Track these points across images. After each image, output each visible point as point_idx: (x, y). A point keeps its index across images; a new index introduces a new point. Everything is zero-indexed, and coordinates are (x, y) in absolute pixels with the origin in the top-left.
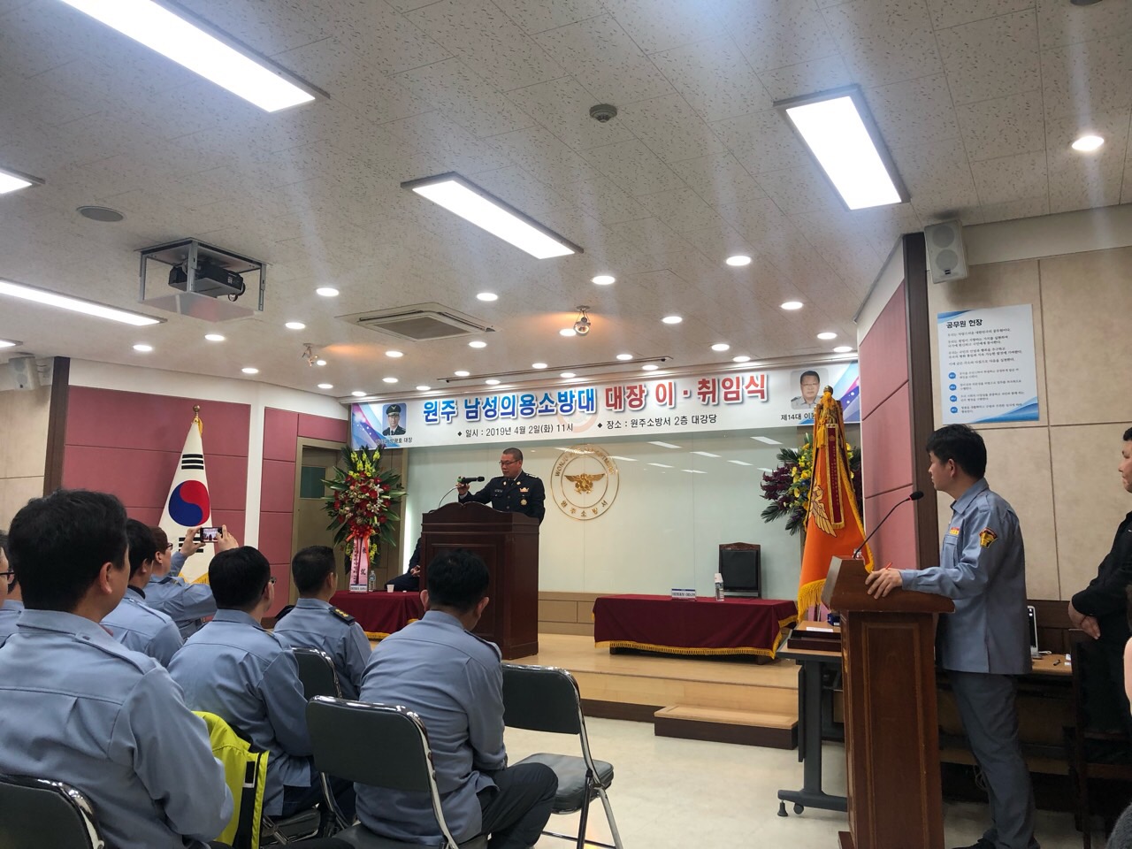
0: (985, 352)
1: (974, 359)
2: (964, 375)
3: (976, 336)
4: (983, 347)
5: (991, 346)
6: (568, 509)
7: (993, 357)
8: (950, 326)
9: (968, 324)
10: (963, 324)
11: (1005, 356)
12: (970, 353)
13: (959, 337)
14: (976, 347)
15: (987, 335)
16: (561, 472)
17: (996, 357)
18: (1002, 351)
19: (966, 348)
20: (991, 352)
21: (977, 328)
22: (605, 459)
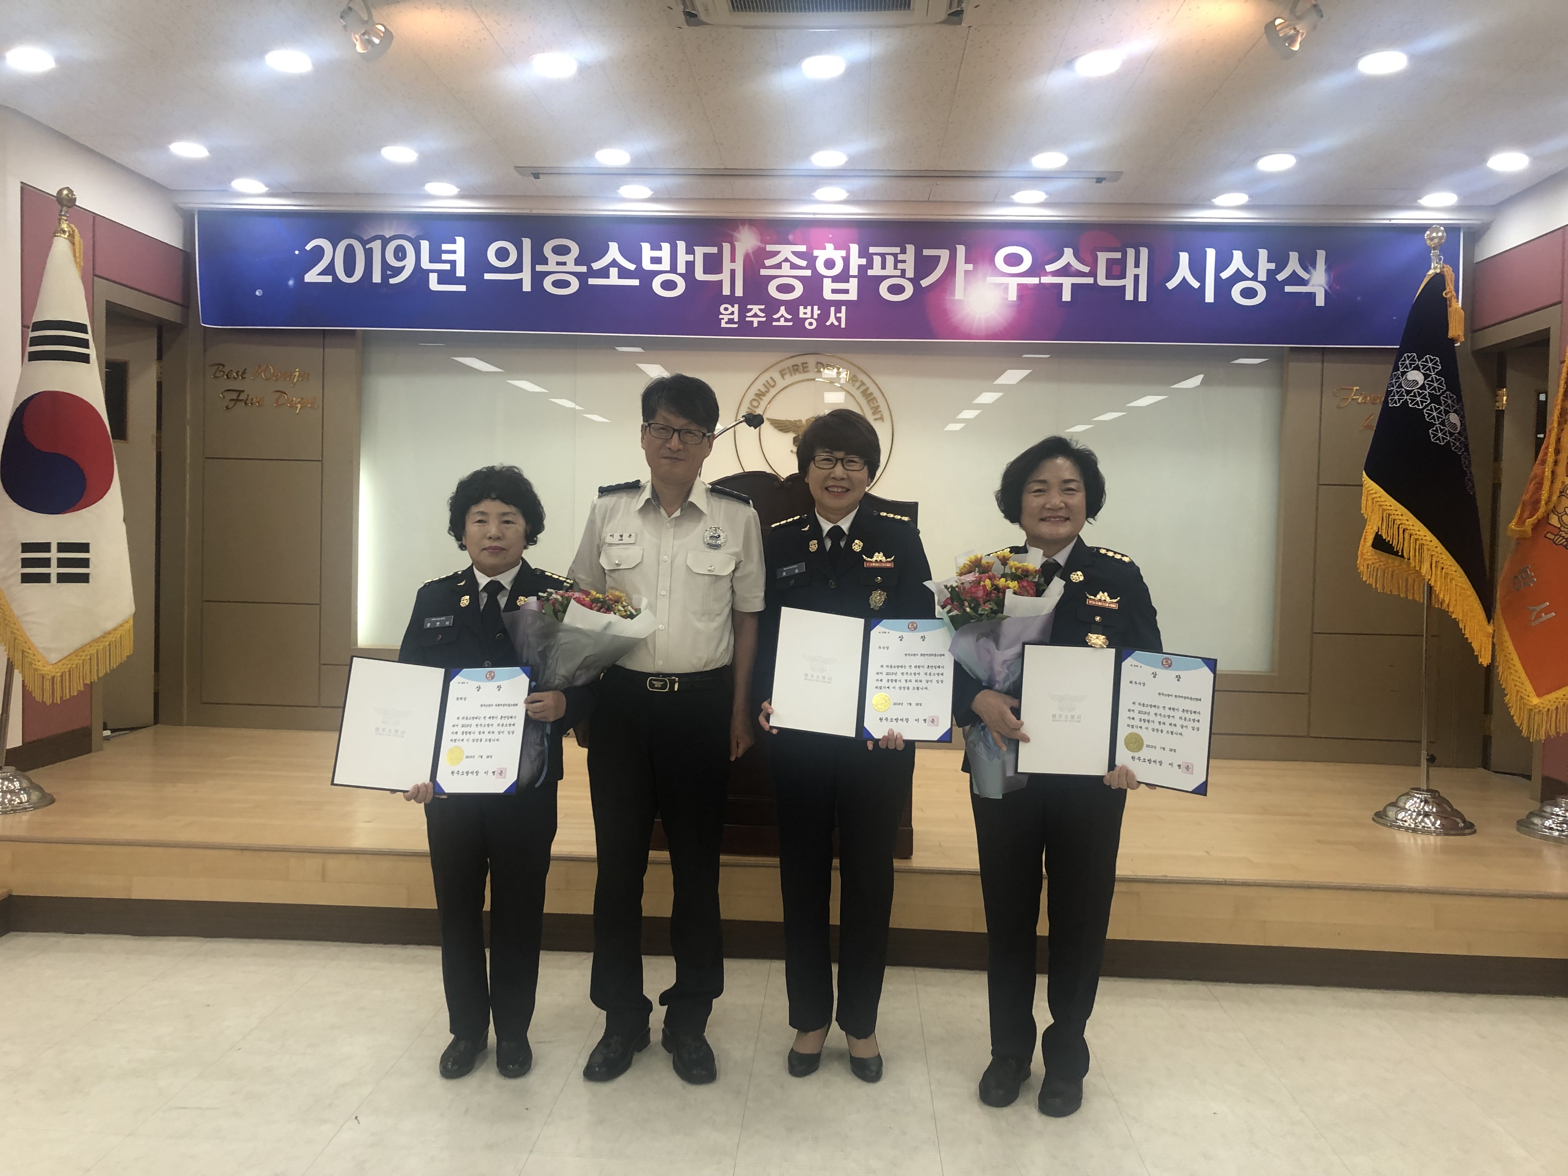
16: (759, 411)
22: (863, 388)
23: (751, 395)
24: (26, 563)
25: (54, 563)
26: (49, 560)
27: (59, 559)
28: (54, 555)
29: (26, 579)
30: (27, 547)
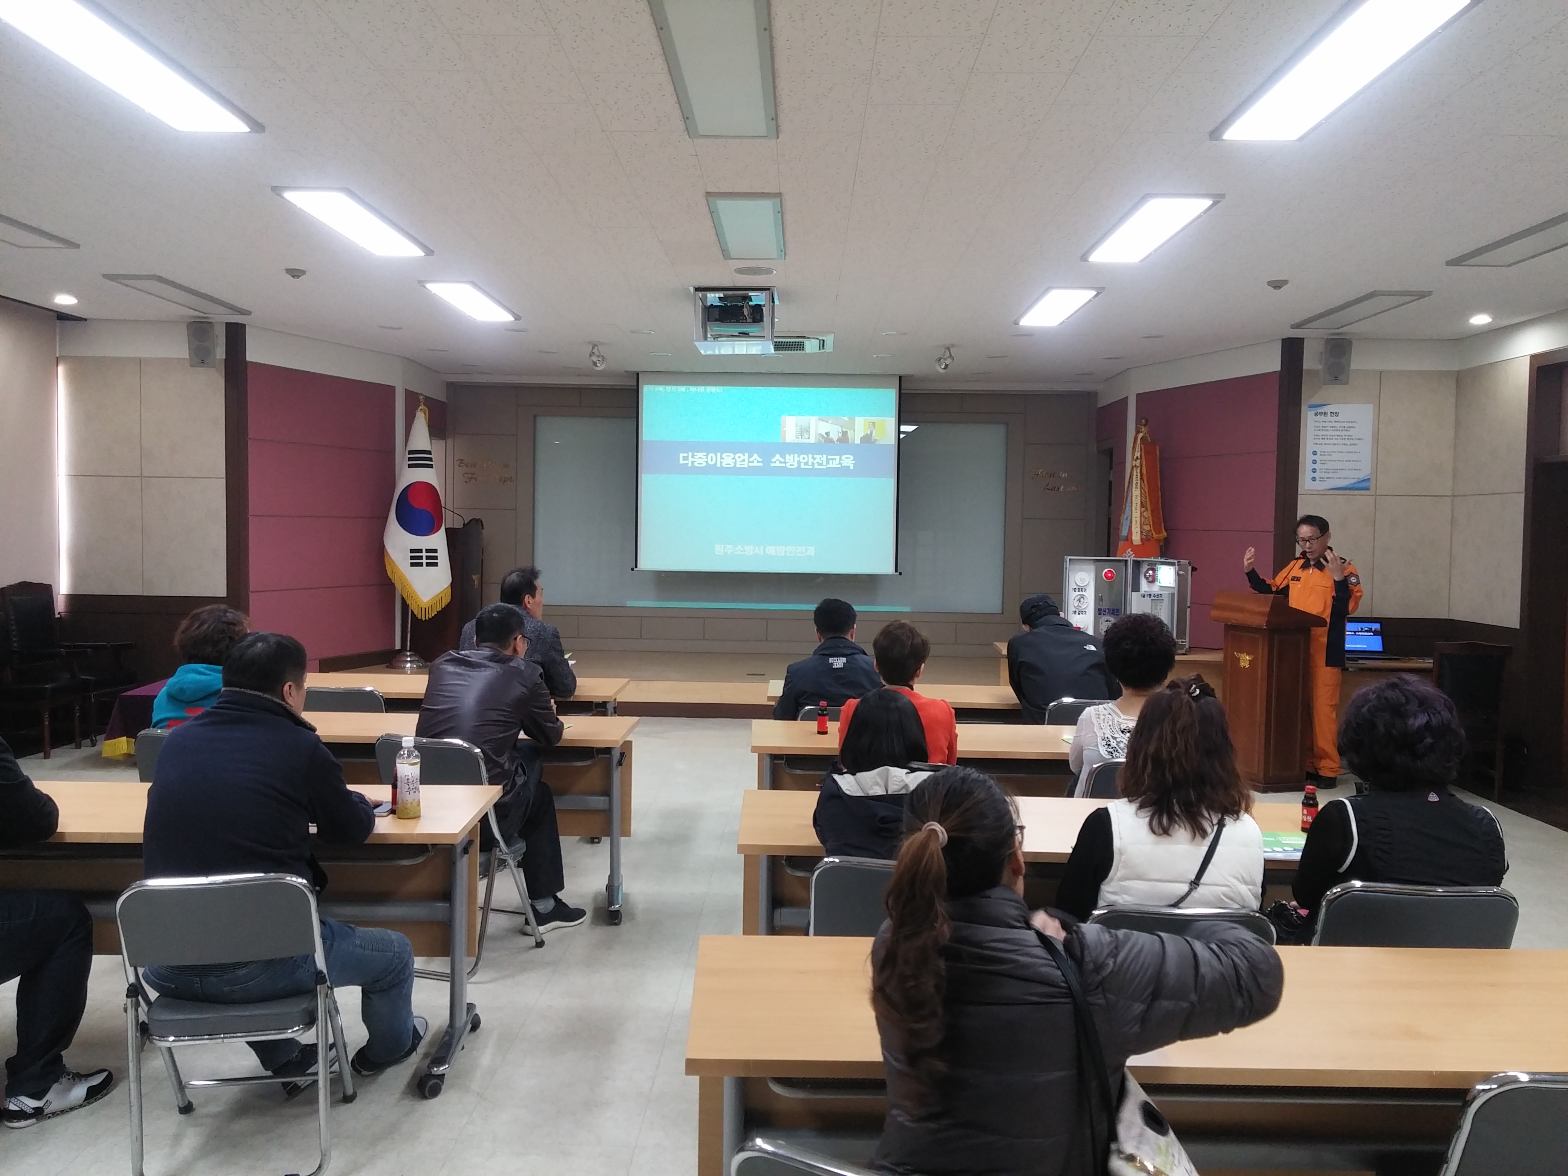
0: (1339, 438)
1: (1331, 442)
2: (1323, 453)
3: (1333, 424)
4: (1338, 433)
5: (1343, 433)
7: (1343, 442)
8: (1316, 415)
9: (1329, 414)
10: (1325, 414)
11: (1352, 442)
12: (1328, 437)
13: (1321, 424)
14: (1333, 433)
17: (1346, 442)
18: (1350, 438)
19: (1326, 433)
20: (1343, 437)
21: (1335, 418)
25: (424, 558)
26: (422, 556)
27: (426, 556)
28: (424, 554)
29: (412, 565)
30: (412, 551)
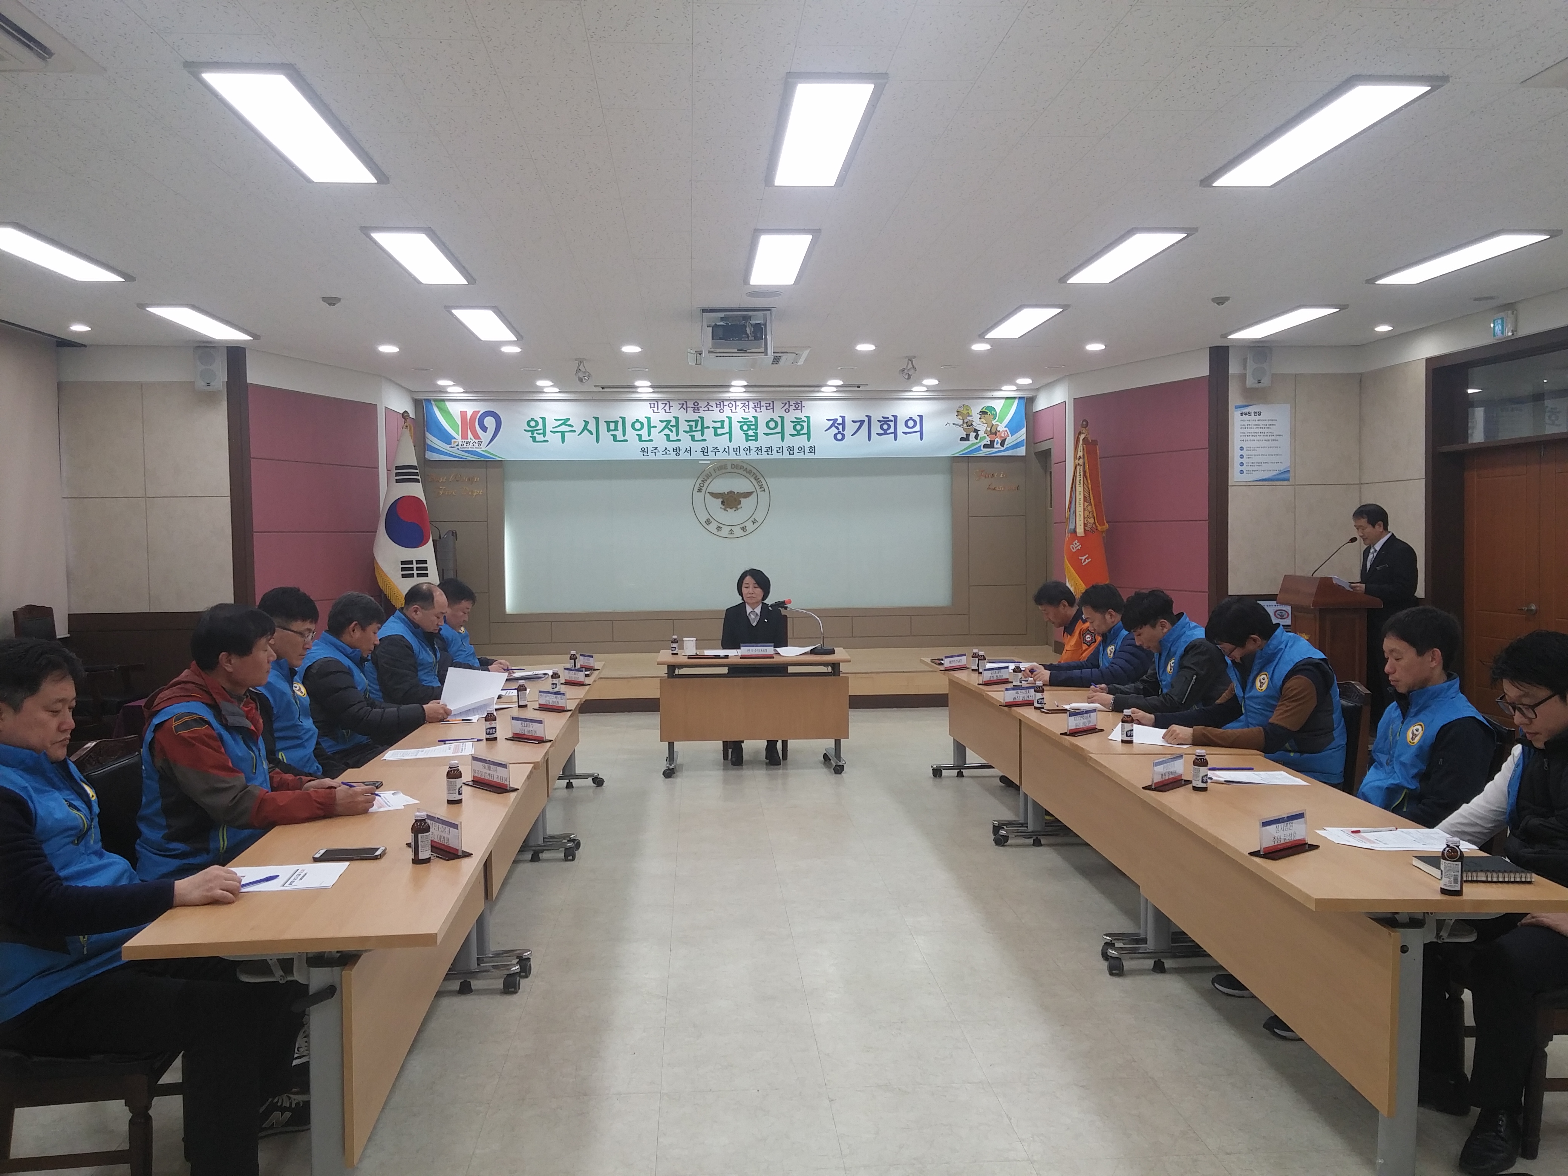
0: (1262, 434)
1: (1255, 438)
2: (1249, 449)
3: (1257, 423)
4: (1261, 430)
5: (1266, 430)
6: (713, 527)
7: (1266, 438)
8: (1242, 414)
9: (1253, 414)
10: (1250, 413)
11: (1273, 438)
12: (1253, 434)
13: (1246, 423)
14: (1257, 430)
15: (1265, 423)
16: (704, 489)
17: (1268, 438)
18: (1271, 434)
19: (1251, 430)
20: (1266, 434)
21: (1258, 417)
22: (755, 476)
23: (699, 481)
24: (403, 569)
25: (415, 569)
26: (413, 567)
27: (417, 567)
28: (415, 565)
29: (404, 576)
30: (403, 563)
